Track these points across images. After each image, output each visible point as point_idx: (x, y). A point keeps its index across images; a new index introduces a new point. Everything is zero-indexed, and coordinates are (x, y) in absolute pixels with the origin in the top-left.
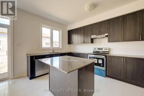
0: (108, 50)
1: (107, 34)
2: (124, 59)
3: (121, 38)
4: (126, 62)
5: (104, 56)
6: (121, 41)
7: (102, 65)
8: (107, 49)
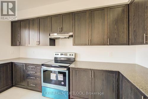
0: (73, 57)
1: (71, 34)
2: (92, 72)
3: (88, 40)
4: (94, 76)
5: (66, 69)
6: (88, 45)
7: (63, 83)
8: (72, 55)
